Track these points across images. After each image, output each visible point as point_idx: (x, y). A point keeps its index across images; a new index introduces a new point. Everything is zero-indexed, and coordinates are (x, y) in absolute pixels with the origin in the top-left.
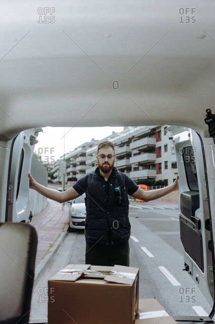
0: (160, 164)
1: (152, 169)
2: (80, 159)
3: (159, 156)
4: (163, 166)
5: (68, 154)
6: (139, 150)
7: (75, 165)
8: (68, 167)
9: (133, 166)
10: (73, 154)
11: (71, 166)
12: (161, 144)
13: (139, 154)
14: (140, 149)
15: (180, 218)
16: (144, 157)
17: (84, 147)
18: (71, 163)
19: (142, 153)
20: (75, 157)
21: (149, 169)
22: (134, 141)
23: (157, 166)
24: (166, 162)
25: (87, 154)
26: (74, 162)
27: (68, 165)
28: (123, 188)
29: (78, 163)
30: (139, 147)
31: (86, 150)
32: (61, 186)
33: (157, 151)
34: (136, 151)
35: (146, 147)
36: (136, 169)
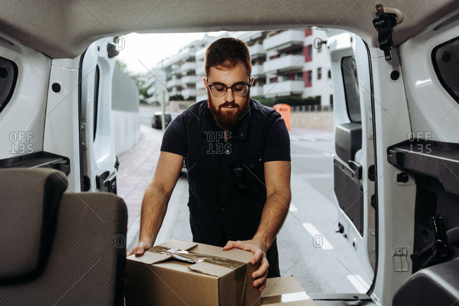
0: (310, 72)
1: (298, 80)
2: (187, 66)
3: (309, 59)
4: (314, 75)
5: (168, 58)
6: (278, 51)
7: (179, 76)
8: (169, 79)
9: (269, 76)
10: (177, 58)
11: (174, 77)
13: (278, 56)
14: (281, 48)
15: (335, 161)
16: (287, 62)
17: (193, 47)
18: (173, 73)
19: (282, 55)
20: (180, 63)
21: (293, 79)
22: (272, 35)
23: (306, 76)
24: (319, 69)
25: (197, 59)
26: (178, 72)
27: (169, 75)
29: (184, 73)
30: (278, 47)
31: (195, 51)
32: (159, 108)
33: (305, 51)
34: (274, 53)
35: (289, 45)
36: (273, 80)
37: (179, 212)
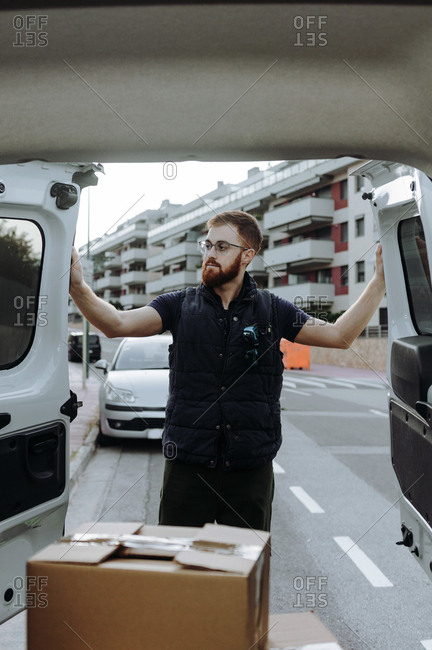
0: (345, 268)
1: (324, 282)
2: (131, 255)
3: (342, 246)
4: (352, 274)
5: (99, 240)
6: (288, 232)
7: (117, 271)
8: (98, 276)
9: (273, 275)
10: (113, 240)
11: (107, 273)
12: (347, 215)
13: (289, 241)
14: (292, 227)
15: (392, 406)
16: (304, 250)
17: (143, 222)
18: (107, 264)
19: (296, 239)
20: (119, 249)
21: (316, 281)
22: (276, 206)
23: (337, 275)
24: (360, 264)
25: (149, 242)
26: (114, 262)
27: (100, 269)
28: (265, 329)
29: (127, 266)
30: (288, 224)
31: (147, 230)
32: (79, 325)
33: (336, 233)
34: (280, 235)
35: (308, 222)
36: (281, 282)
37: (104, 509)
